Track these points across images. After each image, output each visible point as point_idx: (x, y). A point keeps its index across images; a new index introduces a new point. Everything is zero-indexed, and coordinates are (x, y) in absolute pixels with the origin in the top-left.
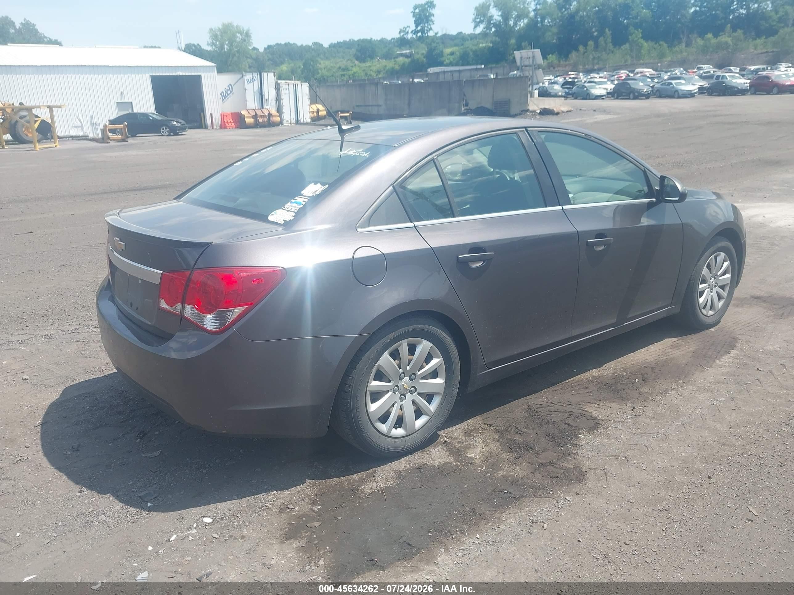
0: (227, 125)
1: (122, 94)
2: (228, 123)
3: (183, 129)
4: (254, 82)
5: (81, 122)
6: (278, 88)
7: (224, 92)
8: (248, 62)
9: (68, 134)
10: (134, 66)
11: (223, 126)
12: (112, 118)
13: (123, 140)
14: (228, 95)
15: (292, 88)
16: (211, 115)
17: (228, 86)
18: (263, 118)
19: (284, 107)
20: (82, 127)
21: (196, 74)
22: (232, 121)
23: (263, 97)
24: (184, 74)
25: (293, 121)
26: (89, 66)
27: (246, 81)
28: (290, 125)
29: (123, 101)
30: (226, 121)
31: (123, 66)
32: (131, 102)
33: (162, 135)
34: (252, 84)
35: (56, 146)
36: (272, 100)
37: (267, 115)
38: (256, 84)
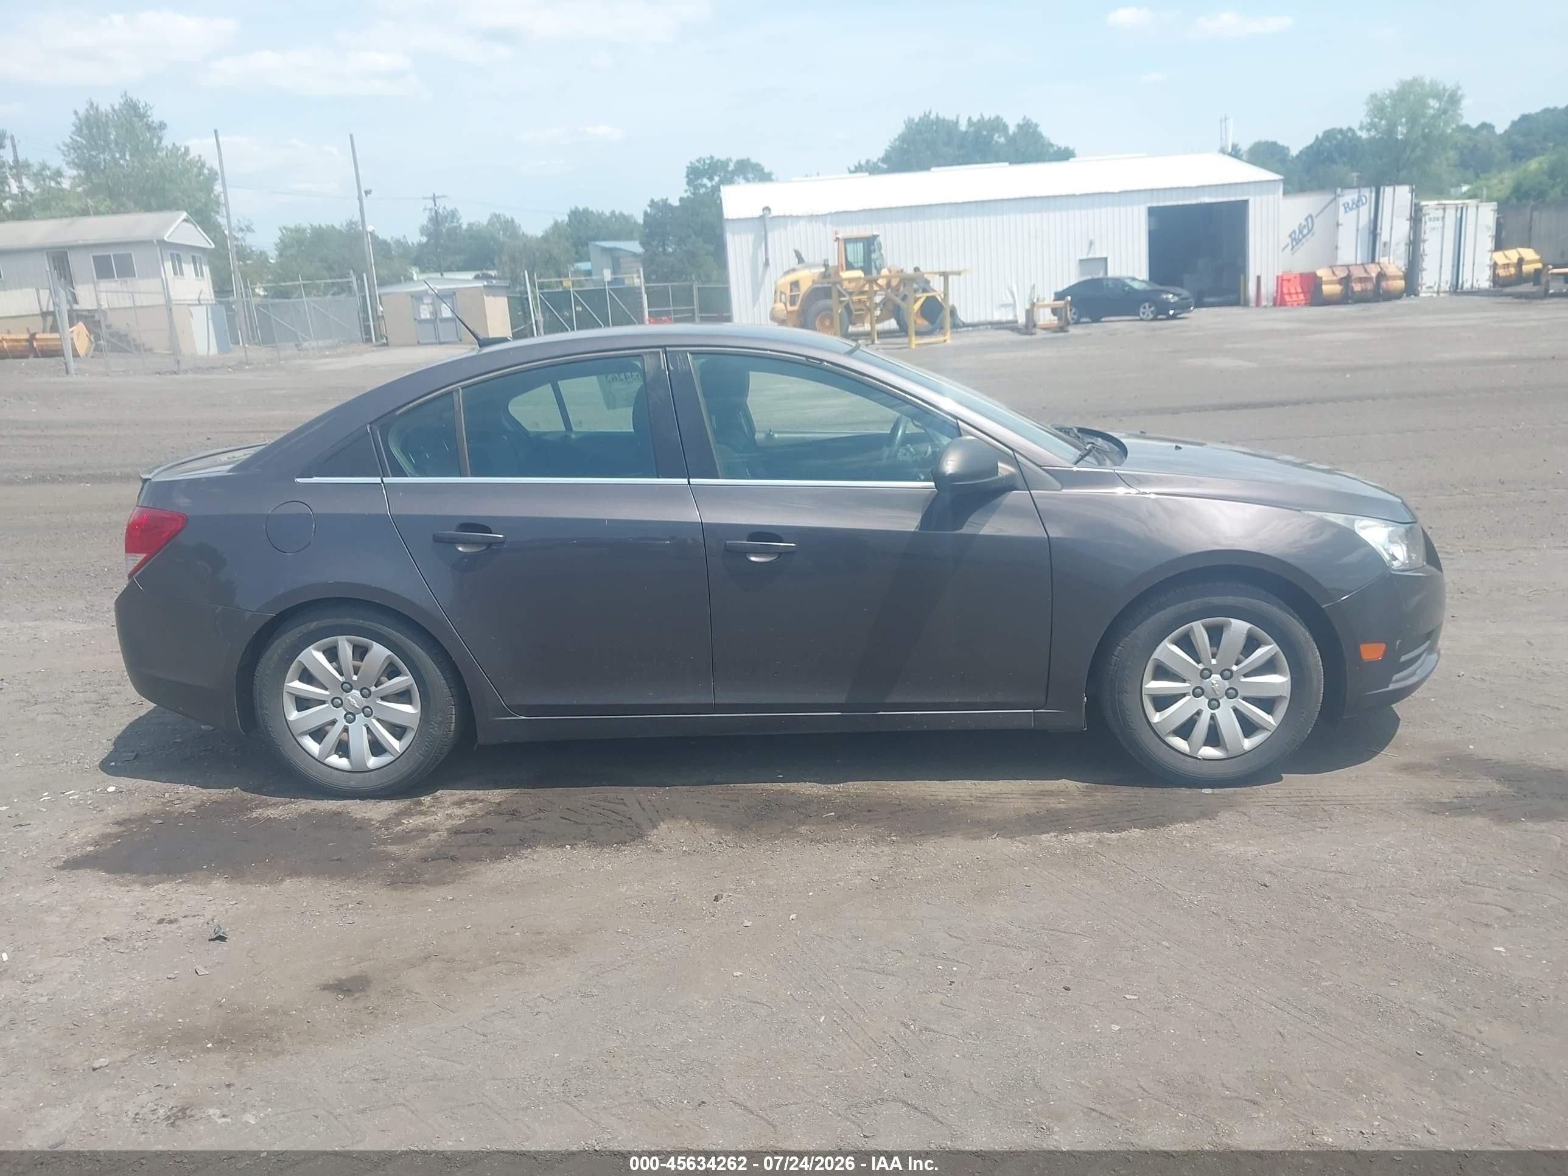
0: (1287, 298)
1: (1091, 244)
2: (1290, 294)
3: (1183, 307)
4: (1361, 209)
5: (1013, 296)
6: (1416, 218)
7: (1297, 232)
8: (1447, 159)
9: (989, 319)
10: (1120, 192)
11: (1279, 301)
12: (1060, 289)
13: (1062, 329)
14: (1304, 236)
15: (1451, 216)
16: (1259, 278)
17: (1306, 220)
18: (1365, 282)
19: (1426, 258)
20: (1014, 306)
21: (1239, 198)
22: (1299, 290)
23: (1378, 237)
24: (1213, 200)
25: (1445, 287)
26: (1042, 197)
27: (1342, 209)
28: (1435, 295)
29: (1091, 256)
30: (1285, 291)
31: (1100, 194)
32: (1106, 259)
33: (1142, 320)
34: (1355, 212)
35: (945, 341)
36: (1398, 244)
37: (1374, 275)
38: (1365, 214)
